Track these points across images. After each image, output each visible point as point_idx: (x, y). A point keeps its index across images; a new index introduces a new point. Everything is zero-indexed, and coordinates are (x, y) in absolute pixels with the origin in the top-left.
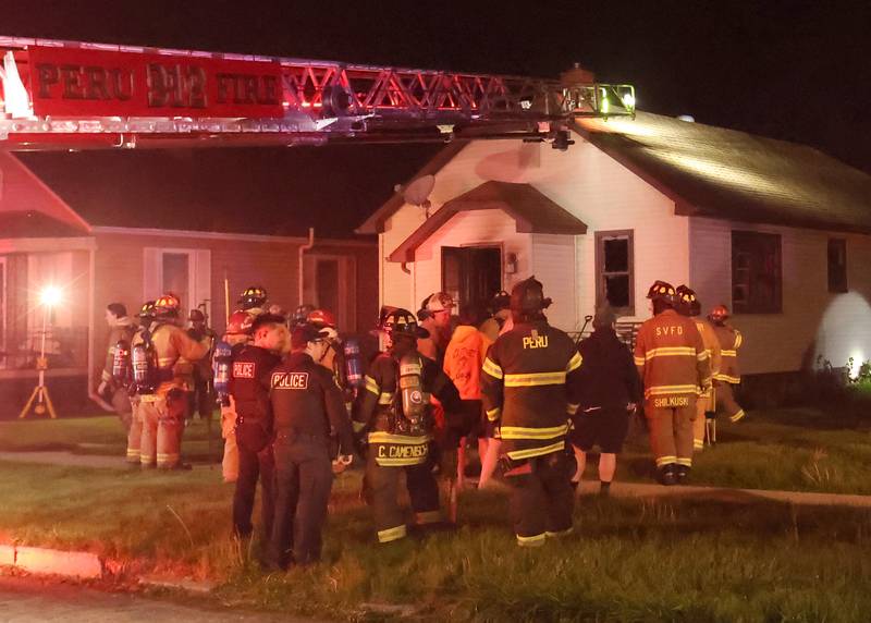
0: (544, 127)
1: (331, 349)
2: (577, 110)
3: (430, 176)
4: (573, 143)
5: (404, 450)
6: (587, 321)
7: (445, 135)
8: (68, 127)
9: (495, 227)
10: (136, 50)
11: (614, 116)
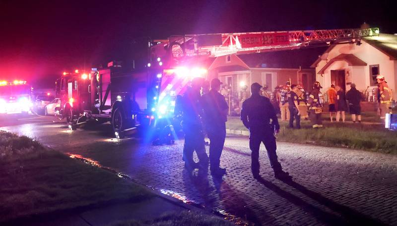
0: (354, 40)
2: (363, 36)
3: (327, 53)
4: (362, 43)
6: (368, 87)
7: (328, 44)
8: (247, 49)
9: (343, 65)
10: (260, 33)
11: (373, 36)
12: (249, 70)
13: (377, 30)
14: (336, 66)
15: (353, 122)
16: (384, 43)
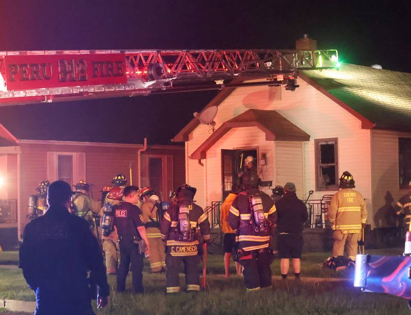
0: (280, 78)
1: (155, 207)
2: (301, 67)
3: (215, 107)
4: (298, 86)
5: (184, 248)
6: (310, 194)
7: (220, 86)
8: (21, 94)
9: (253, 137)
10: (53, 53)
11: (326, 68)
12: (15, 144)
13: (333, 56)
14: (235, 140)
15: (280, 278)
16: (348, 86)
